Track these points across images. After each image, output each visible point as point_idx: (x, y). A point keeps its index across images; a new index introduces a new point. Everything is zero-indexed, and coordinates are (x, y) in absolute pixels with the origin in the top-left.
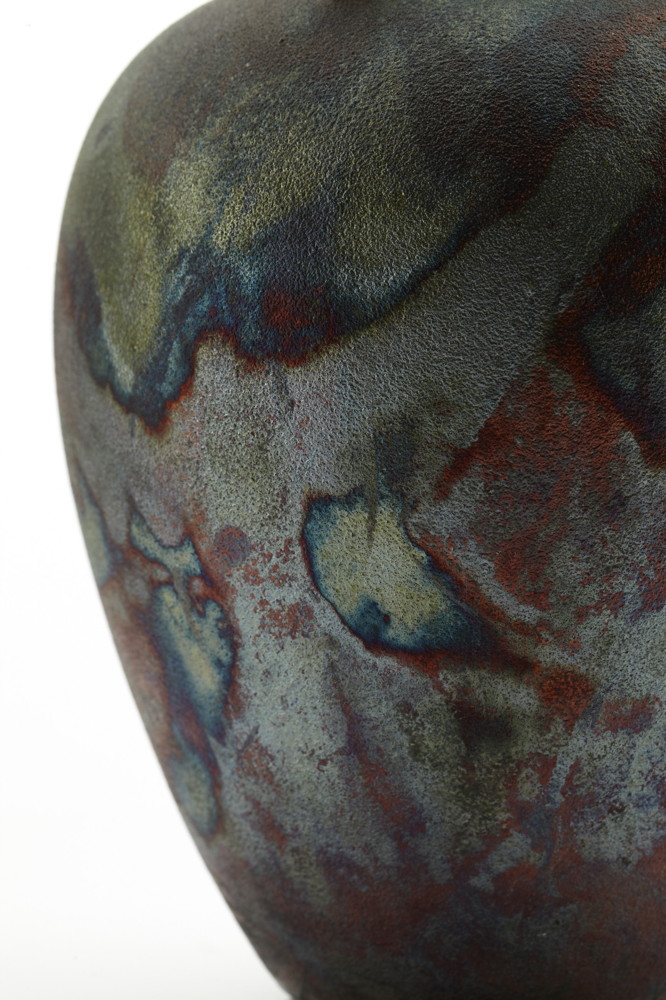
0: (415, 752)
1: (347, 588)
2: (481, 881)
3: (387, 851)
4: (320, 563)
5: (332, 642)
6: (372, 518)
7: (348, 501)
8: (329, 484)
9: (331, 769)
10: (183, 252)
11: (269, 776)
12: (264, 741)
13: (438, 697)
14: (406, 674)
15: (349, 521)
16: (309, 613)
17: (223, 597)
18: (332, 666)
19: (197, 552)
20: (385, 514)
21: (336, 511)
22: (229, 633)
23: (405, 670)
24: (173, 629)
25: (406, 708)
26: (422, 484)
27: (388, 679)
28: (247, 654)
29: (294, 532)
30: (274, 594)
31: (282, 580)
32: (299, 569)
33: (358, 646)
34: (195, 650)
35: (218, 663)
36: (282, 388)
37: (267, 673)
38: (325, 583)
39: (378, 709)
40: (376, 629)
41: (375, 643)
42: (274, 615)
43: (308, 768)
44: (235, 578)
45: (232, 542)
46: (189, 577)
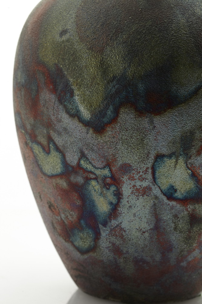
0: (175, 229)
1: (164, 182)
2: (184, 264)
3: (158, 257)
4: (157, 174)
5: (156, 198)
6: (177, 161)
7: (170, 156)
8: (165, 151)
9: (147, 234)
10: (114, 77)
11: (122, 237)
12: (123, 226)
13: (186, 213)
14: (178, 206)
15: (169, 163)
16: (150, 189)
17: (119, 184)
18: (155, 205)
19: (111, 170)
20: (181, 160)
21: (165, 159)
22: (119, 195)
23: (178, 205)
24: (93, 193)
25: (176, 216)
26: (194, 151)
27: (172, 208)
28: (124, 201)
29: (150, 165)
30: (138, 183)
31: (142, 179)
32: (150, 176)
33: (165, 198)
34: (102, 199)
35: (111, 203)
36: (152, 122)
37: (130, 207)
38: (158, 180)
39: (167, 216)
40: (172, 194)
41: (170, 197)
42: (137, 190)
43: (138, 234)
44: (125, 178)
45: (126, 168)
46: (105, 177)
